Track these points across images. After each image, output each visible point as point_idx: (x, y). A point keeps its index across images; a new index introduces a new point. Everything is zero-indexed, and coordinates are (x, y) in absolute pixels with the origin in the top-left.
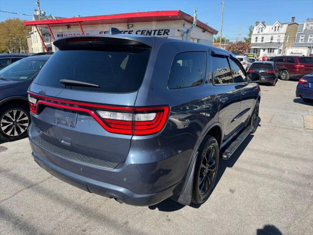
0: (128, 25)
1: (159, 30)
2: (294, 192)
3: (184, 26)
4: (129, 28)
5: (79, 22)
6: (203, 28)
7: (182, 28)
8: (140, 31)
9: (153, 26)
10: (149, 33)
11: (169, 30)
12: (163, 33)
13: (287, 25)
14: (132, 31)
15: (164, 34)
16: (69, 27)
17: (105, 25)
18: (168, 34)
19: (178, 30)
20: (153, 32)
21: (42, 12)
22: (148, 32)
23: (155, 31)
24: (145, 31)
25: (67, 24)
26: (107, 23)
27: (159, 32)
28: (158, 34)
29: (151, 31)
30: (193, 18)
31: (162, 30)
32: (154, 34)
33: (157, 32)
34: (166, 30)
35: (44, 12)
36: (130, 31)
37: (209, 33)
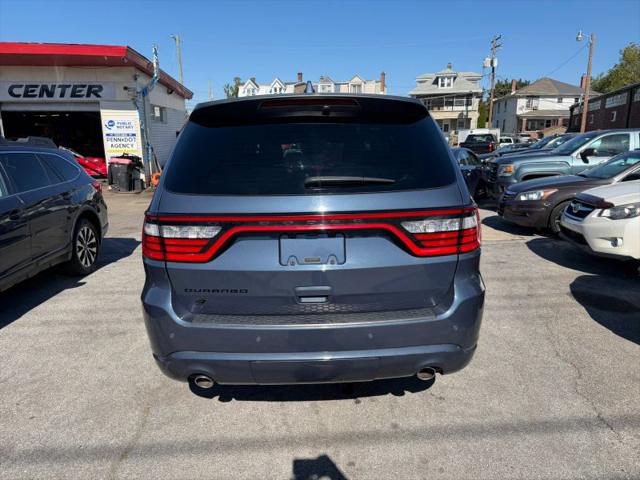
1: (75, 87)
3: (136, 79)
6: (168, 86)
7: (132, 84)
9: (58, 77)
10: (47, 91)
11: (101, 88)
13: (293, 86)
18: (98, 96)
19: (126, 88)
20: (58, 91)
22: (44, 89)
29: (54, 87)
30: (151, 64)
33: (69, 91)
34: (94, 86)
37: (178, 97)
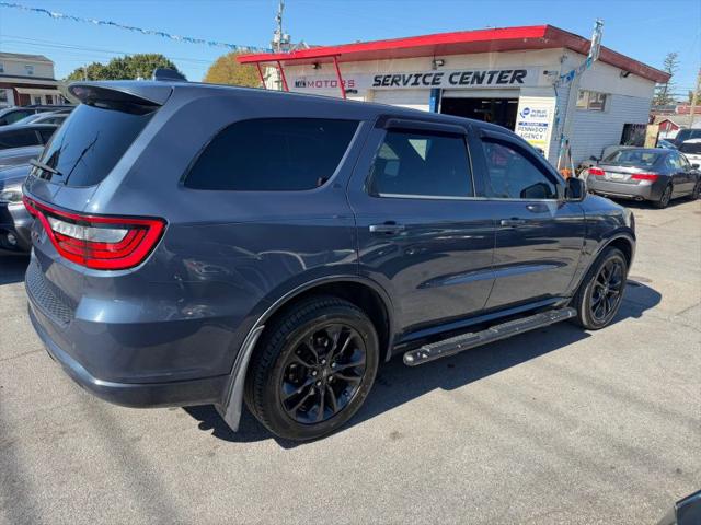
0: (434, 62)
1: (502, 73)
2: (547, 475)
3: (562, 62)
4: (435, 68)
5: (334, 55)
6: (623, 68)
7: (555, 67)
8: (458, 74)
10: (478, 77)
11: (524, 73)
12: (509, 79)
14: (442, 74)
15: (512, 82)
16: (317, 65)
17: (387, 61)
19: (546, 73)
20: (487, 77)
21: (285, 37)
22: (477, 75)
23: (492, 74)
24: (471, 73)
25: (314, 60)
26: (390, 58)
27: (500, 77)
28: (499, 81)
29: (484, 73)
30: (589, 42)
31: (509, 72)
32: (489, 82)
33: (496, 77)
34: (520, 71)
35: (289, 37)
36: (437, 75)
37: (641, 79)
